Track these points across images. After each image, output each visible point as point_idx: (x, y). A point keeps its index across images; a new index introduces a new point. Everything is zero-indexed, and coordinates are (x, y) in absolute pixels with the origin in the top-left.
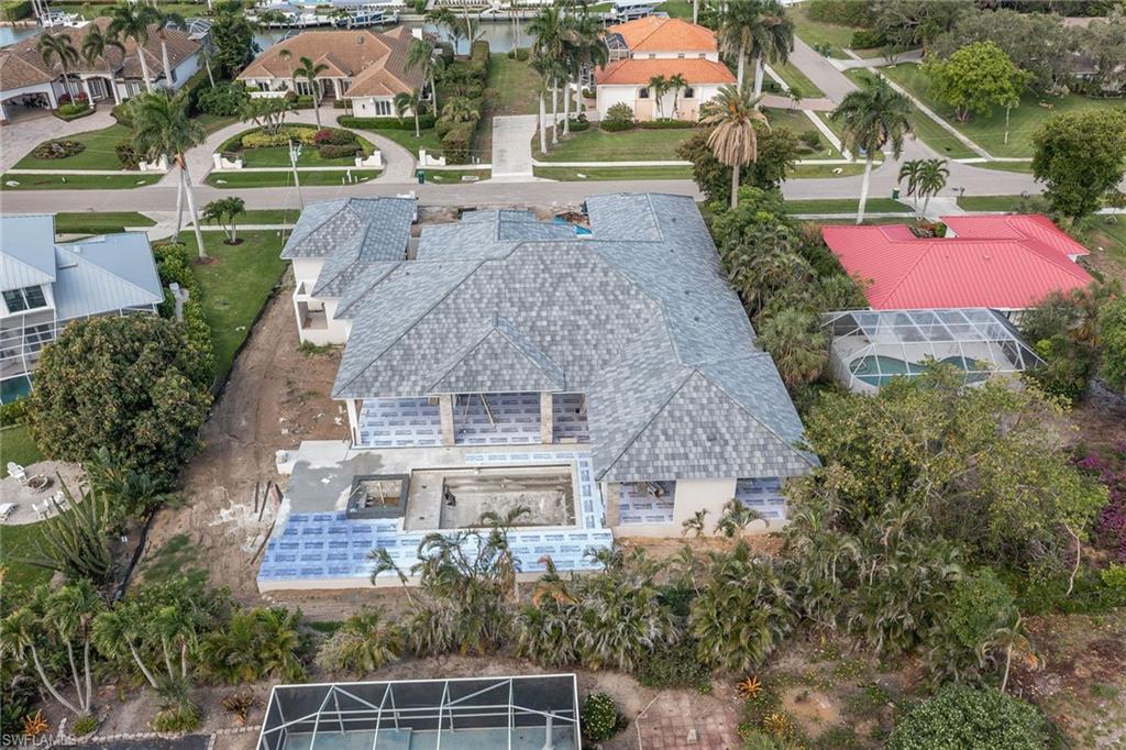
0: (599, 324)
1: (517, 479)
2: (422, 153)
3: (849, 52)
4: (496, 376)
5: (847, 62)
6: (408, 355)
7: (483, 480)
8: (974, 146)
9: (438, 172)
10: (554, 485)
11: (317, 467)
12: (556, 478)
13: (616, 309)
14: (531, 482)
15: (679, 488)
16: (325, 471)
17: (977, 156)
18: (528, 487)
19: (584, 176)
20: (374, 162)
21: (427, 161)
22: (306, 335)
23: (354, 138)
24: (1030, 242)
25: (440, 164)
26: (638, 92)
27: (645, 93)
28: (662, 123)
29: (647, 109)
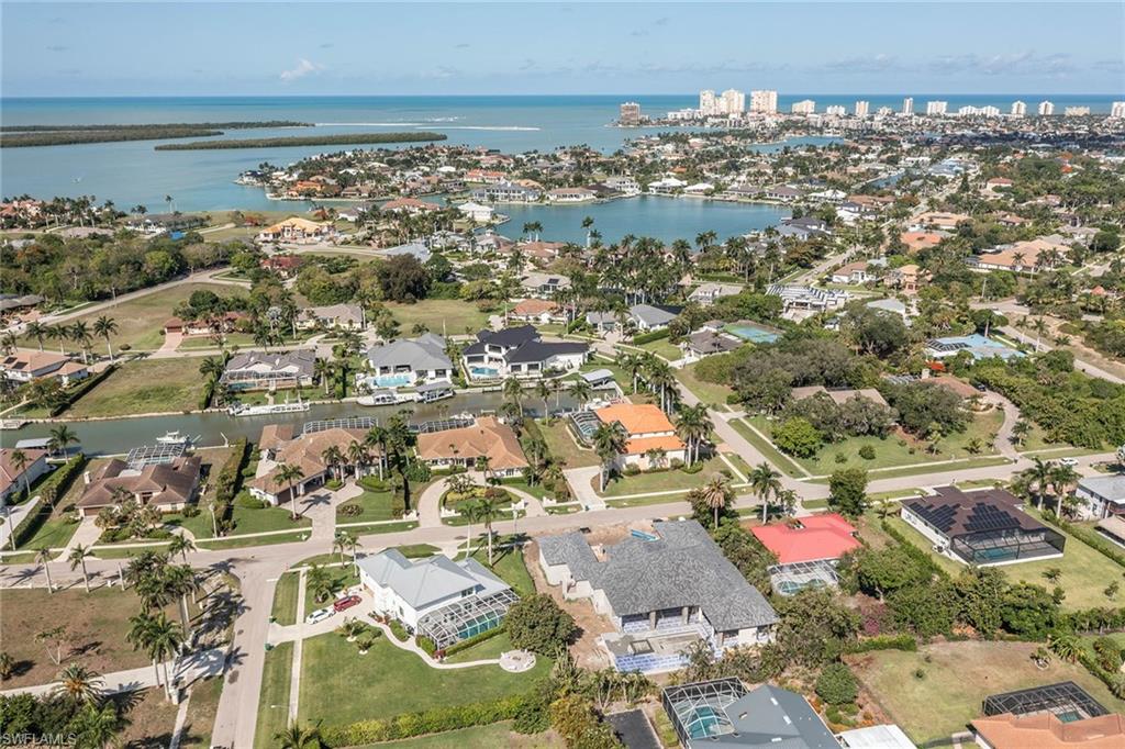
0: (696, 580)
2: (545, 498)
3: (727, 407)
4: (670, 602)
5: (728, 414)
6: (637, 599)
7: (669, 639)
8: (803, 470)
9: (555, 508)
11: (613, 641)
13: (700, 575)
15: (740, 632)
16: (616, 643)
17: (805, 476)
19: (628, 505)
20: (520, 505)
21: (547, 502)
22: (567, 596)
23: (505, 493)
24: (833, 529)
25: (554, 503)
26: (639, 456)
27: (642, 456)
28: (653, 471)
29: (645, 464)
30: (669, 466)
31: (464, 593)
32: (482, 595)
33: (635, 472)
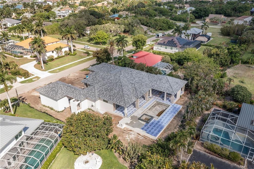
0: (143, 78)
1: (152, 107)
2: (18, 79)
10: (156, 105)
11: (129, 122)
12: (156, 104)
14: (154, 106)
16: (132, 122)
18: (154, 107)
19: (58, 71)
21: (20, 80)
25: (23, 79)
26: (51, 52)
27: (53, 52)
28: (59, 58)
29: (55, 55)
30: (64, 55)
31: (16, 137)
32: (28, 133)
33: (52, 59)
